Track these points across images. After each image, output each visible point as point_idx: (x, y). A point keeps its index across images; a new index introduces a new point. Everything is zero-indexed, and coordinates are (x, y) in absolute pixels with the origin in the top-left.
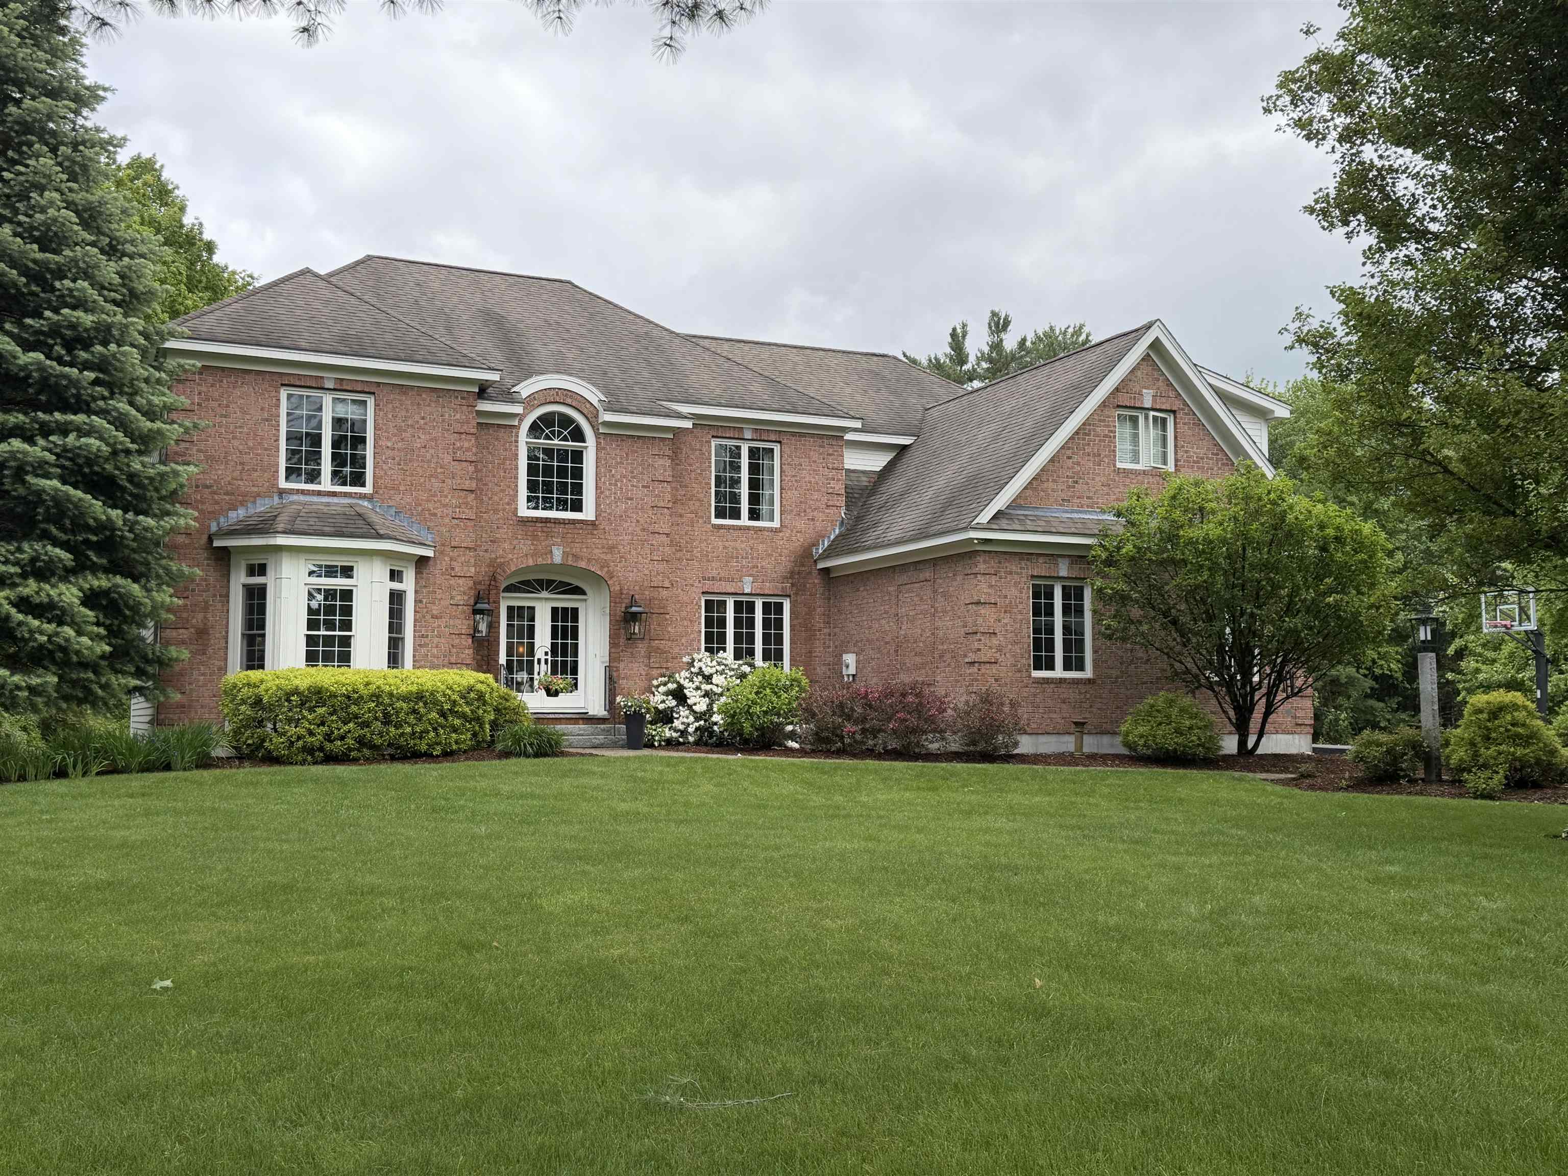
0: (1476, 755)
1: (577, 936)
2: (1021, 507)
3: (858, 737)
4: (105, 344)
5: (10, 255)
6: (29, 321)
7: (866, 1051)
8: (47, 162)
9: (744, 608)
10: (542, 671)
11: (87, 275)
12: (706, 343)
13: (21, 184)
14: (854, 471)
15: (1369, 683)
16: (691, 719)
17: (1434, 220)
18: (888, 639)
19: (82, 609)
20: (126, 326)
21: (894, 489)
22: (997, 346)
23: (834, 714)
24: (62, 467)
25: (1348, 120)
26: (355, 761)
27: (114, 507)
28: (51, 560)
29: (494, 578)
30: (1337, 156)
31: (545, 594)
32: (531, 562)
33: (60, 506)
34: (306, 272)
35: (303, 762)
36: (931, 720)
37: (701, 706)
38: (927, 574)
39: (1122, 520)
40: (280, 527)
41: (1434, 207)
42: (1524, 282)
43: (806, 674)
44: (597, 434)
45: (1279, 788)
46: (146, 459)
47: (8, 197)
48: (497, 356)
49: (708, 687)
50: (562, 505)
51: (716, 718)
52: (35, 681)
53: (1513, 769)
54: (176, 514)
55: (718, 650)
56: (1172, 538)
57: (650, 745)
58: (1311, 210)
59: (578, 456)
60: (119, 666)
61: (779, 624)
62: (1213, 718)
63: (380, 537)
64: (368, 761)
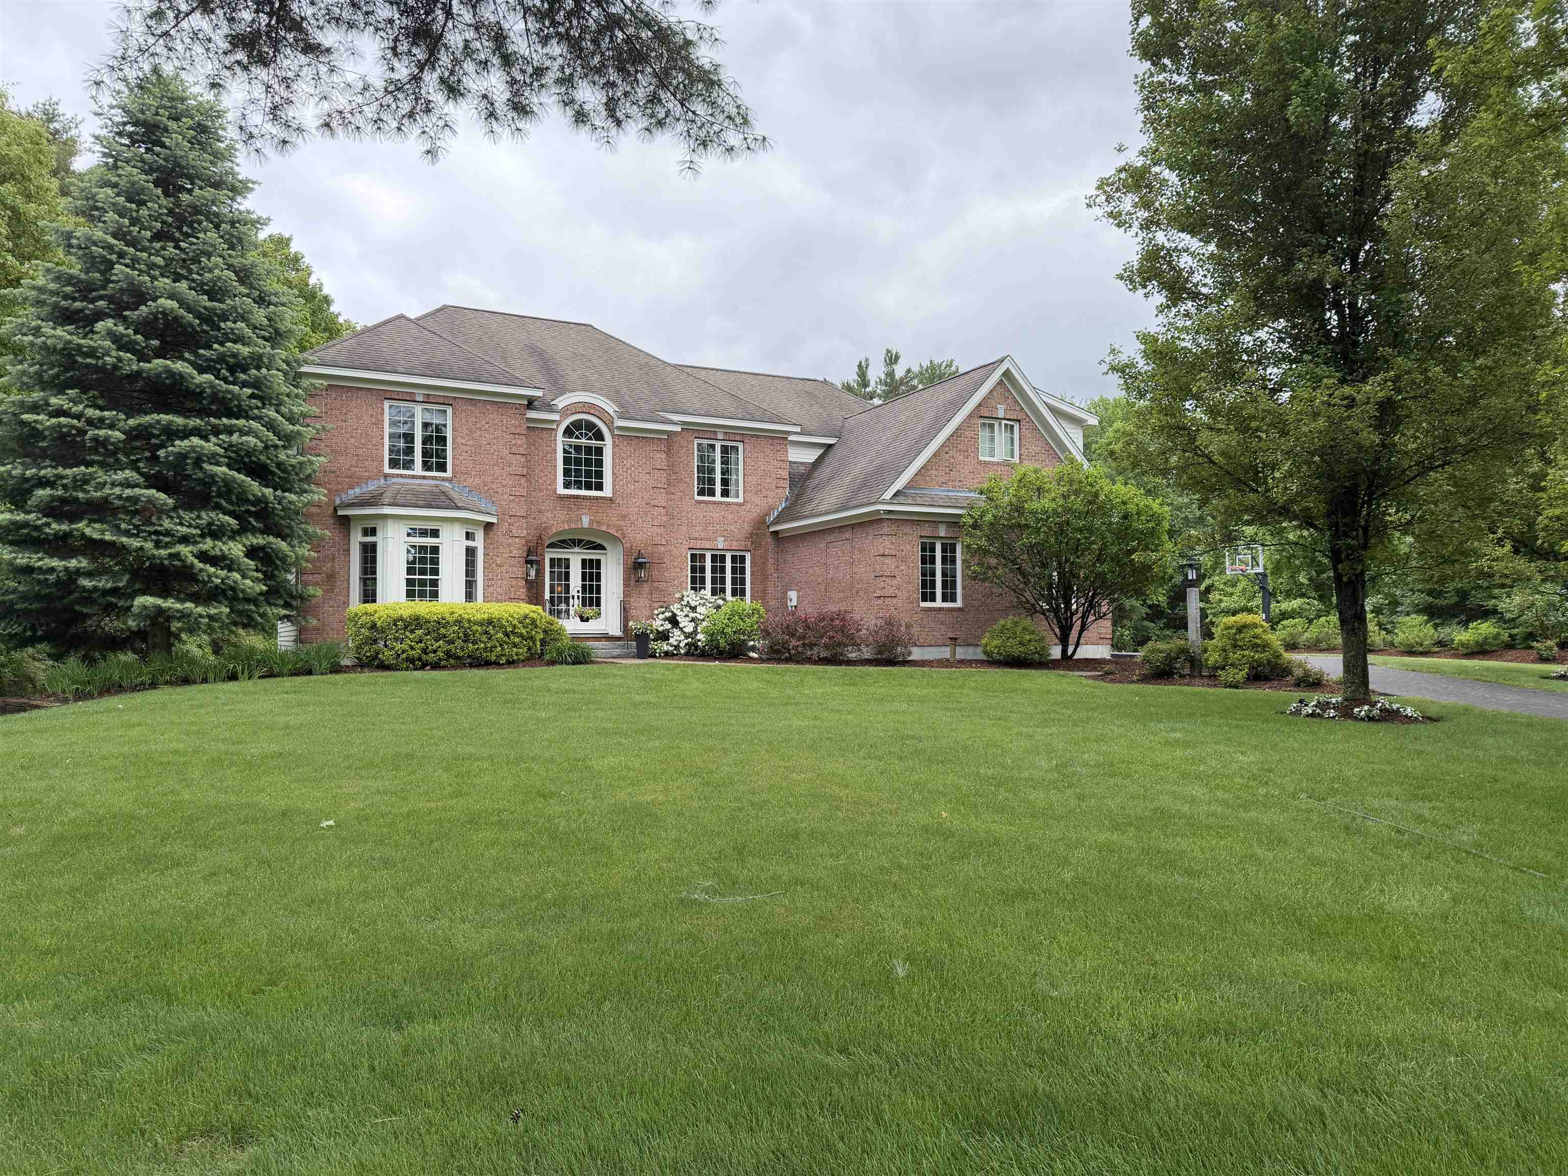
0: (1226, 658)
1: (620, 787)
2: (913, 488)
3: (800, 649)
4: (258, 368)
5: (187, 304)
6: (202, 351)
7: (830, 862)
8: (212, 235)
9: (718, 559)
10: (575, 605)
11: (244, 319)
12: (689, 370)
13: (194, 251)
14: (795, 463)
15: (1145, 610)
16: (682, 637)
17: (1205, 285)
18: (820, 580)
19: (246, 560)
20: (273, 356)
21: (822, 477)
22: (891, 374)
23: (783, 633)
24: (229, 458)
25: (1146, 214)
26: (444, 668)
27: (267, 486)
28: (222, 525)
29: (540, 538)
30: (1140, 239)
31: (577, 550)
32: (566, 527)
33: (228, 488)
34: (401, 317)
35: (407, 669)
36: (851, 637)
37: (689, 628)
38: (848, 535)
39: (983, 497)
40: (386, 501)
41: (1205, 276)
42: (1266, 329)
43: (764, 605)
44: (613, 436)
45: (1091, 682)
46: (290, 452)
47: (184, 260)
48: (540, 380)
49: (694, 615)
50: (589, 487)
51: (700, 637)
52: (213, 611)
53: (1252, 668)
54: (314, 493)
55: (700, 589)
56: (1018, 509)
57: (653, 656)
58: (1121, 277)
59: (599, 451)
60: (272, 601)
61: (743, 571)
62: (1045, 634)
63: (458, 508)
64: (454, 667)
